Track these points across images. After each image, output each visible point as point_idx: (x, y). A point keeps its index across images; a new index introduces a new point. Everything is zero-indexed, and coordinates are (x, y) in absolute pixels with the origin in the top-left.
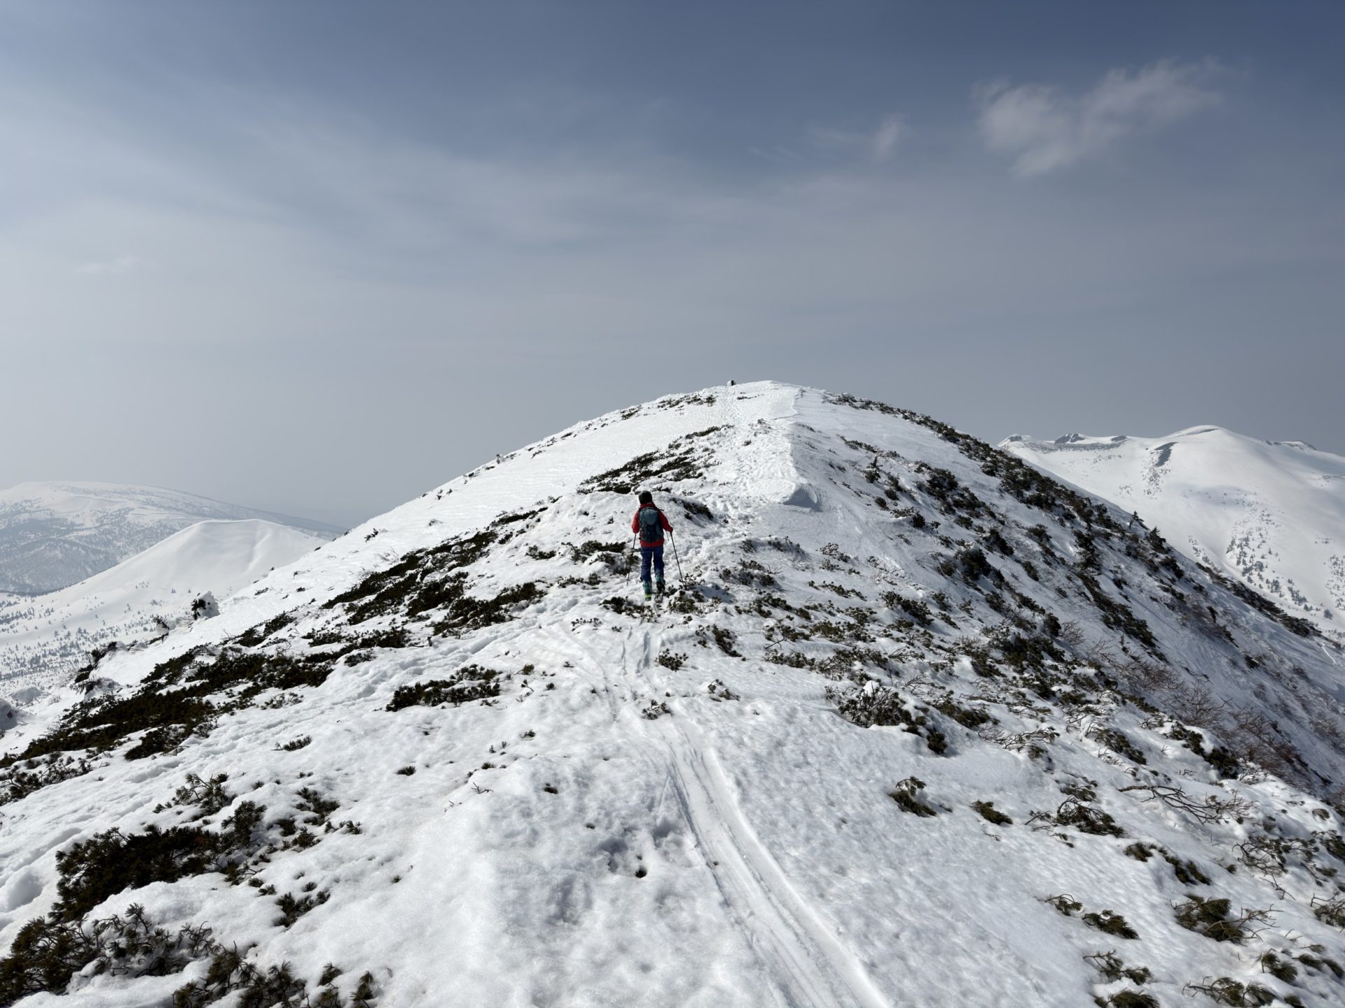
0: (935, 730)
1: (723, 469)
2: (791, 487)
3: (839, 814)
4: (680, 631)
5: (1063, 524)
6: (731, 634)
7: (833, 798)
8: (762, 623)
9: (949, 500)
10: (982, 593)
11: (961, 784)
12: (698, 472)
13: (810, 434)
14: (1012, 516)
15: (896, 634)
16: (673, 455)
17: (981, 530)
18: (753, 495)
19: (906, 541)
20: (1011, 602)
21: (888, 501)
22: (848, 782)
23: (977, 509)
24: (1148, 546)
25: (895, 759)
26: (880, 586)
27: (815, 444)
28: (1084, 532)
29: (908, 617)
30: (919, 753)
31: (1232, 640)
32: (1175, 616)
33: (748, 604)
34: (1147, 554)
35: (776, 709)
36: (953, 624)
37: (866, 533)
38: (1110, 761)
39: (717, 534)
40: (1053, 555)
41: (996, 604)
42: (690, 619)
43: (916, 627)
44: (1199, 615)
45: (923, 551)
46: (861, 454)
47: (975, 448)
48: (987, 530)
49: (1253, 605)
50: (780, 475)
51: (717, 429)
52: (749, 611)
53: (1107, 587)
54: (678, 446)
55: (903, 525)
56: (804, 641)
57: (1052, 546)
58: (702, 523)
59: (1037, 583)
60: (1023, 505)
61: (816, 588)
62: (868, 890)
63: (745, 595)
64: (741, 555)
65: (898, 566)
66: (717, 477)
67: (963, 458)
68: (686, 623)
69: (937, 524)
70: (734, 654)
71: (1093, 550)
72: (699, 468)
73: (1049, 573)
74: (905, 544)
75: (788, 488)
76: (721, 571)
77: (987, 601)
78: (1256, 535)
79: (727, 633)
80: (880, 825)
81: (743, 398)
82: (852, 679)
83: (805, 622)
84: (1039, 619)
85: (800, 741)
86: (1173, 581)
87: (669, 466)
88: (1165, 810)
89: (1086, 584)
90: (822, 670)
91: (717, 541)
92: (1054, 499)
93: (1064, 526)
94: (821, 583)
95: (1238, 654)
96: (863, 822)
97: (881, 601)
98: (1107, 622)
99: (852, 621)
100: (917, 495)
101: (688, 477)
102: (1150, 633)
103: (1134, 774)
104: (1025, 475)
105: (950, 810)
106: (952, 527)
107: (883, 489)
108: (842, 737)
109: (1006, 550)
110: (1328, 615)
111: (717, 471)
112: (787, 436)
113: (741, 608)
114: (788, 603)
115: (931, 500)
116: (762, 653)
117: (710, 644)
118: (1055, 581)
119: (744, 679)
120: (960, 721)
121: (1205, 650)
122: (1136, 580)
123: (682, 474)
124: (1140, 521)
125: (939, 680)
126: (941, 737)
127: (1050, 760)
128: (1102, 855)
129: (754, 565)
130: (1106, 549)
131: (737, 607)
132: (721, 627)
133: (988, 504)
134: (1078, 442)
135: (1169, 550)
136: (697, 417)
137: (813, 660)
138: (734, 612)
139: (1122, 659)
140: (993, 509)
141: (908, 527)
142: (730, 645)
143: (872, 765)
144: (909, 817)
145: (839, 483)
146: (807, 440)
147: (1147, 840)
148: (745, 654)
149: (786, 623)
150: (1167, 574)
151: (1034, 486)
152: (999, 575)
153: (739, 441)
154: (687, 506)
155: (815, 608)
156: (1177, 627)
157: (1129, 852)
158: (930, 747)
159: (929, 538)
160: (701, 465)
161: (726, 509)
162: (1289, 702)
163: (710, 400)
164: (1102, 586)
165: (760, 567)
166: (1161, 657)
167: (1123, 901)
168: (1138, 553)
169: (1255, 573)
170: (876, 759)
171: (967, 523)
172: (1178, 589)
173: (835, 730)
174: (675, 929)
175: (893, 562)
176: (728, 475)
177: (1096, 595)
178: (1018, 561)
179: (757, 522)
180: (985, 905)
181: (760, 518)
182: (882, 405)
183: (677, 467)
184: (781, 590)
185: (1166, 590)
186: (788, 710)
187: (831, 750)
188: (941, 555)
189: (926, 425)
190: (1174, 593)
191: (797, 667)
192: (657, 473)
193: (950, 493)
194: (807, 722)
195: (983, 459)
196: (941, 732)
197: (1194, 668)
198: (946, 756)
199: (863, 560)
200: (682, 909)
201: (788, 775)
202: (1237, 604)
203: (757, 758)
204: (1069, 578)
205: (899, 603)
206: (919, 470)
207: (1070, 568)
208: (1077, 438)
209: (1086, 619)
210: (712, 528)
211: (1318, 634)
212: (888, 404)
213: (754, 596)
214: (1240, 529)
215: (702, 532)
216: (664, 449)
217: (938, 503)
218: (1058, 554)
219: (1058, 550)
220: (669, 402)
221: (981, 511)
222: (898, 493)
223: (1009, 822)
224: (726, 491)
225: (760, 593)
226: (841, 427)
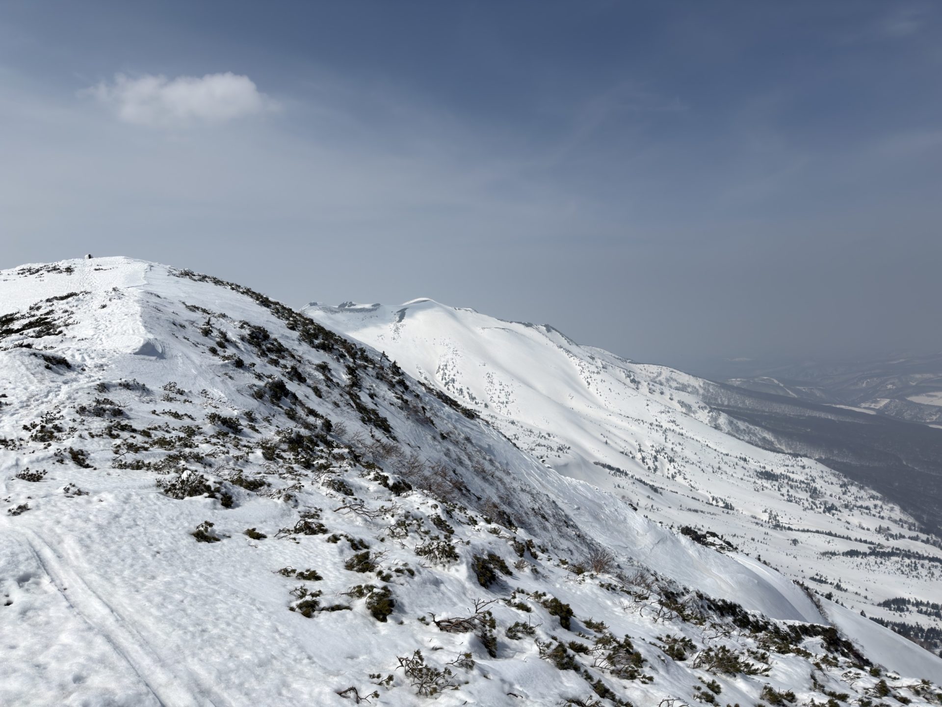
0: (226, 494)
1: (81, 327)
2: (139, 341)
3: (155, 549)
4: (40, 454)
5: (338, 361)
6: (85, 453)
7: (151, 541)
8: (111, 443)
9: (264, 347)
10: (283, 409)
11: (239, 522)
12: (58, 330)
13: (157, 300)
14: (306, 357)
15: (214, 440)
16: (34, 316)
17: (285, 367)
18: (107, 348)
19: (230, 377)
20: (301, 412)
21: (218, 348)
22: (164, 532)
23: (282, 353)
24: (390, 372)
25: (198, 515)
26: (207, 410)
27: (161, 308)
28: (351, 365)
29: (225, 429)
30: (215, 509)
31: (433, 424)
32: (403, 413)
33: (100, 430)
34: (388, 377)
35: (116, 497)
36: (257, 431)
37: (200, 373)
38: (332, 496)
39: (75, 380)
40: (331, 381)
41: (291, 415)
42: (49, 445)
43: (230, 435)
44: (416, 412)
45: (242, 383)
46: (198, 315)
47: (282, 311)
48: (289, 367)
49: (447, 403)
50: (131, 332)
51: (75, 294)
52: (100, 435)
53: (365, 398)
54: (38, 308)
55: (228, 366)
56: (144, 452)
57: (332, 375)
58: (61, 372)
59: (321, 399)
60: (314, 349)
61: (157, 415)
62: (168, 584)
63: (98, 424)
64: (96, 395)
65: (223, 395)
66: (75, 334)
67: (274, 319)
68: (46, 448)
69: (254, 365)
70: (88, 466)
71: (356, 377)
72: (60, 327)
73: (329, 393)
74: (230, 380)
75: (138, 342)
76: (78, 408)
77: (286, 414)
78: (450, 362)
79: (81, 452)
80: (183, 551)
81: (99, 269)
82: (177, 472)
83: (146, 439)
84: (319, 422)
85: (133, 513)
86: (403, 392)
87: (30, 325)
88: (356, 517)
89: (352, 398)
90: (156, 469)
91: (75, 385)
92: (333, 345)
93: (339, 362)
94: (162, 411)
95: (437, 432)
96: (171, 551)
97: (206, 420)
98: (363, 420)
99: (182, 435)
100: (241, 344)
101: (49, 334)
102: (389, 425)
103: (344, 501)
104: (314, 329)
105: (229, 537)
106: (265, 366)
107: (215, 341)
108: (163, 507)
109: (301, 379)
110: (486, 406)
111: (76, 329)
112: (138, 301)
113: (94, 434)
114: (133, 427)
115: (250, 348)
116: (110, 463)
117: (67, 461)
118: (332, 397)
119: (94, 482)
120: (246, 487)
121: (420, 432)
122: (382, 393)
123: (43, 331)
124: (386, 357)
125: (239, 466)
126: (230, 498)
127: (296, 501)
128: (314, 545)
129: (106, 401)
130: (364, 376)
131: (90, 433)
132: (76, 448)
133: (290, 349)
134: (352, 307)
135: (403, 374)
136: (58, 284)
137: (149, 463)
138: (88, 436)
139: (369, 441)
140: (294, 353)
141: (231, 367)
142: (84, 460)
143: (182, 520)
144: (203, 545)
145: (181, 337)
146: (154, 305)
147: (338, 533)
148: (96, 465)
149: (131, 441)
150: (400, 389)
151: (321, 337)
152: (294, 396)
153: (96, 304)
154: (47, 358)
155: (155, 429)
156: (404, 420)
157: (329, 540)
158: (223, 504)
159: (247, 374)
160: (61, 324)
161: (84, 360)
162: (462, 457)
163: (69, 270)
164: (362, 398)
165: (111, 403)
166: (394, 439)
167: (320, 564)
168: (383, 376)
169: (451, 384)
170: (185, 516)
171: (275, 363)
172: (405, 397)
173: (159, 503)
174: (34, 626)
175: (220, 393)
176: (86, 332)
177: (358, 405)
178: (309, 386)
179: (111, 369)
180: (240, 580)
181: (113, 366)
182: (215, 279)
183: (39, 326)
184: (129, 418)
185: (398, 398)
186: (125, 495)
187: (155, 515)
188: (255, 385)
189: (248, 294)
190: (402, 399)
191: (137, 469)
192: (18, 331)
193: (264, 343)
194: (139, 501)
195: (287, 319)
196: (230, 494)
197: (413, 443)
198: (233, 508)
199: (195, 392)
200: (39, 615)
201: (121, 534)
202: (439, 404)
203: (99, 527)
204: (341, 395)
205: (219, 420)
206: (242, 327)
207: (343, 388)
208: (351, 304)
209: (351, 419)
210: (71, 375)
211: (478, 417)
212: (219, 278)
213: (106, 424)
214: (443, 359)
215: (61, 379)
216: (25, 310)
217: (255, 350)
218: (335, 380)
219: (335, 377)
220: (29, 270)
221: (285, 354)
222: (226, 344)
223: (265, 537)
224: (83, 345)
225: (111, 422)
226: (182, 295)
